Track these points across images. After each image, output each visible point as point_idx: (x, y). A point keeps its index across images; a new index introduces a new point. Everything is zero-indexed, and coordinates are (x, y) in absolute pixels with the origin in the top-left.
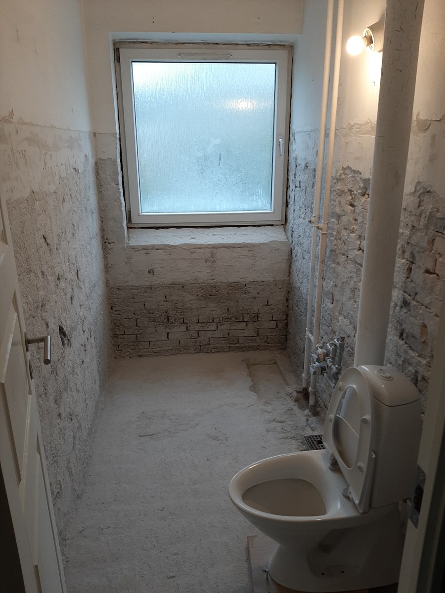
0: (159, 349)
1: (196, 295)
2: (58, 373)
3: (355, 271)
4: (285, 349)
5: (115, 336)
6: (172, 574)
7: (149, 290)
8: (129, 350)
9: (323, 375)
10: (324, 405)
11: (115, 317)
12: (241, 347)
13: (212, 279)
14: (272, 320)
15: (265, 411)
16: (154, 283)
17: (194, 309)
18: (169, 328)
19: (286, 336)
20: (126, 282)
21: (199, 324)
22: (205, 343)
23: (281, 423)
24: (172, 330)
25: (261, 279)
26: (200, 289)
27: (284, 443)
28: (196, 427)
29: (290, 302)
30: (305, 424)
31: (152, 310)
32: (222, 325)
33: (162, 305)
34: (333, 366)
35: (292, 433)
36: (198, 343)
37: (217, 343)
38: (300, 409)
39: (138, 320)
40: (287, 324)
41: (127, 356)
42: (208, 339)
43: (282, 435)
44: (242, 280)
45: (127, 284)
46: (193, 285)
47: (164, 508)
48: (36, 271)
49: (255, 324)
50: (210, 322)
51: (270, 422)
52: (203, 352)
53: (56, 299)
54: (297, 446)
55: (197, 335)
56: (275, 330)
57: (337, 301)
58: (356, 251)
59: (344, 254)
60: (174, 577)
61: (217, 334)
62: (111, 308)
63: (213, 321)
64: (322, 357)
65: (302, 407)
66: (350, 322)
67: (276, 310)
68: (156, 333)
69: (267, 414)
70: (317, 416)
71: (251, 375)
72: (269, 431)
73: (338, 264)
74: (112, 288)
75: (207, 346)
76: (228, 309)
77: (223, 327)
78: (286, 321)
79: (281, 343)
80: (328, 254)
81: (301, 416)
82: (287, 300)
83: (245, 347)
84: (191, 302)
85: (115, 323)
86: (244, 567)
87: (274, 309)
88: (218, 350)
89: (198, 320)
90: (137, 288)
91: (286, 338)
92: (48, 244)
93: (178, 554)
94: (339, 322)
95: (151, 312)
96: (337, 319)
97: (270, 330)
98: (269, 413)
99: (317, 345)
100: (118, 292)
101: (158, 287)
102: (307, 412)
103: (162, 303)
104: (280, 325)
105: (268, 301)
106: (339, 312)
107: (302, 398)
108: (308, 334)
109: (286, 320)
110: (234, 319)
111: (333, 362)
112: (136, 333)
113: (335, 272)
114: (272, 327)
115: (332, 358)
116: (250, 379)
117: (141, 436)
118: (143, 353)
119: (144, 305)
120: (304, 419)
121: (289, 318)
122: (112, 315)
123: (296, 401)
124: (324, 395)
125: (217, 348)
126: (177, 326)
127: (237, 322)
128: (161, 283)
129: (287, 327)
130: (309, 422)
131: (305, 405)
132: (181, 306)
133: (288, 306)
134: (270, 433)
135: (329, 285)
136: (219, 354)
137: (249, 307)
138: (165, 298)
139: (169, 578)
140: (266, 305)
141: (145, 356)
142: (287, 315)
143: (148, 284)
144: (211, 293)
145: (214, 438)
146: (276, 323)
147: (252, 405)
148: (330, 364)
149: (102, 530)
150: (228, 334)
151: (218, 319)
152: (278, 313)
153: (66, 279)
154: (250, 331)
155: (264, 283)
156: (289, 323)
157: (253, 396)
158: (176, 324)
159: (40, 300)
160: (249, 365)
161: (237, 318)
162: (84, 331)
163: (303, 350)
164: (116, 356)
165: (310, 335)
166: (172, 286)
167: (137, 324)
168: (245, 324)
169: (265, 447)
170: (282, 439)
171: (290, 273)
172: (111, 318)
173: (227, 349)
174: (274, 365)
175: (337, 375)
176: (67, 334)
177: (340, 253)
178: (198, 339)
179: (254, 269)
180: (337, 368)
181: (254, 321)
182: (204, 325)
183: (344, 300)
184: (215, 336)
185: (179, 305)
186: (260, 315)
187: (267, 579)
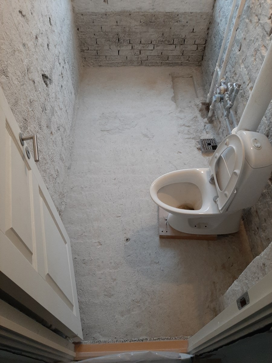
0: (112, 62)
1: (139, 22)
2: (46, 108)
3: (262, 36)
4: (200, 66)
5: (82, 51)
6: (119, 215)
7: (105, 16)
8: (92, 61)
9: (221, 103)
10: (218, 117)
11: (81, 36)
12: (169, 63)
13: (152, 9)
14: (195, 44)
15: (179, 118)
16: (108, 10)
17: (138, 33)
18: (120, 47)
19: (203, 56)
20: (87, 9)
21: (141, 45)
22: (144, 59)
23: (188, 127)
24: (122, 48)
25: (191, 11)
26: (143, 17)
27: (187, 142)
28: (135, 127)
29: (210, 31)
30: (203, 128)
31: (107, 32)
32: (157, 46)
33: (114, 29)
34: (228, 101)
35: (194, 135)
36: (139, 59)
37: (153, 60)
38: (202, 117)
39: (98, 40)
40: (205, 48)
41: (91, 65)
42: (147, 56)
43: (187, 136)
44: (175, 11)
45: (88, 10)
46: (137, 13)
47: (115, 178)
48: (19, 49)
49: (182, 46)
50: (149, 44)
51: (181, 126)
52: (143, 65)
53: (37, 56)
54: (195, 145)
55: (139, 53)
56: (195, 52)
57: (243, 51)
58: (267, 18)
59: (257, 16)
60: (120, 216)
61: (154, 53)
62: (78, 29)
63: (151, 42)
64: (222, 92)
65: (203, 116)
66: (248, 73)
67: (198, 36)
68: (111, 50)
69: (180, 120)
70: (212, 123)
71: (174, 87)
72: (179, 133)
73: (251, 21)
74: (78, 13)
75: (146, 61)
76: (163, 34)
77: (158, 48)
78: (204, 46)
79: (198, 61)
80: (245, 8)
81: (202, 122)
82: (208, 29)
83: (172, 63)
84: (136, 27)
85: (81, 42)
86: (156, 215)
87: (197, 35)
88: (154, 64)
89: (141, 42)
90: (95, 14)
91: (203, 57)
92: (24, 16)
93: (122, 205)
94: (240, 68)
95: (107, 34)
96: (240, 66)
97: (192, 52)
98: (181, 119)
99: (221, 80)
100: (82, 17)
101: (111, 14)
102: (206, 120)
103: (114, 27)
104: (199, 48)
105: (193, 29)
106: (242, 61)
107: (204, 109)
108: (217, 68)
109: (205, 44)
110: (166, 42)
111: (229, 98)
112: (97, 49)
113: (247, 27)
114: (193, 50)
115: (229, 95)
116: (173, 90)
117: (102, 131)
118: (102, 64)
119: (101, 28)
120: (203, 124)
121: (207, 44)
122: (79, 35)
123: (200, 111)
124: (219, 112)
125: (152, 63)
126: (125, 45)
127: (169, 44)
128: (113, 11)
129: (205, 49)
130: (206, 127)
131: (205, 114)
132: (128, 30)
133: (208, 33)
134: (180, 134)
135: (241, 35)
136: (154, 67)
137: (179, 33)
138: (116, 23)
139: (117, 217)
140: (192, 32)
141: (103, 66)
142: (206, 41)
143: (103, 11)
144: (151, 20)
145: (146, 136)
146: (197, 46)
147: (172, 113)
148: (227, 99)
149: (83, 188)
150: (162, 53)
151: (155, 41)
152: (200, 39)
153: (42, 33)
154: (177, 52)
155: (192, 14)
156: (206, 48)
157: (173, 105)
158: (125, 44)
159: (26, 68)
160: (174, 78)
161: (169, 41)
162: (60, 64)
163: (212, 73)
164: (84, 65)
165: (218, 70)
166: (122, 13)
167: (97, 42)
168: (174, 46)
169: (176, 144)
170: (187, 139)
171: (214, 6)
172: (78, 37)
173: (160, 64)
174: (191, 78)
175: (229, 108)
176: (48, 76)
177: (254, 13)
178: (140, 56)
179: (186, 2)
180: (230, 104)
181: (181, 44)
182: (144, 46)
183: (248, 54)
184: (152, 54)
185: (127, 29)
186: (185, 40)
187: (167, 224)
